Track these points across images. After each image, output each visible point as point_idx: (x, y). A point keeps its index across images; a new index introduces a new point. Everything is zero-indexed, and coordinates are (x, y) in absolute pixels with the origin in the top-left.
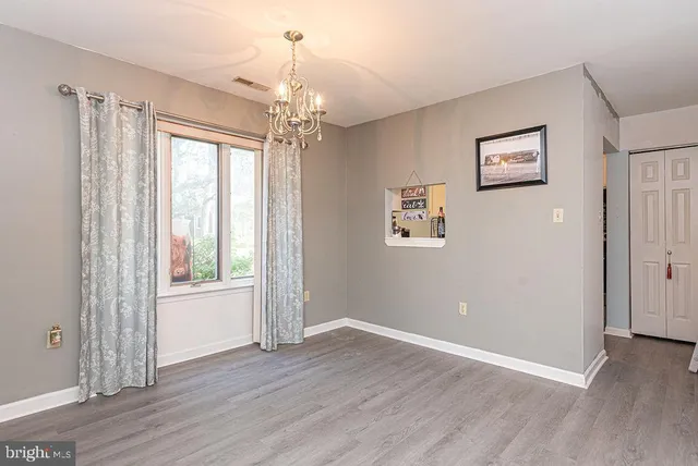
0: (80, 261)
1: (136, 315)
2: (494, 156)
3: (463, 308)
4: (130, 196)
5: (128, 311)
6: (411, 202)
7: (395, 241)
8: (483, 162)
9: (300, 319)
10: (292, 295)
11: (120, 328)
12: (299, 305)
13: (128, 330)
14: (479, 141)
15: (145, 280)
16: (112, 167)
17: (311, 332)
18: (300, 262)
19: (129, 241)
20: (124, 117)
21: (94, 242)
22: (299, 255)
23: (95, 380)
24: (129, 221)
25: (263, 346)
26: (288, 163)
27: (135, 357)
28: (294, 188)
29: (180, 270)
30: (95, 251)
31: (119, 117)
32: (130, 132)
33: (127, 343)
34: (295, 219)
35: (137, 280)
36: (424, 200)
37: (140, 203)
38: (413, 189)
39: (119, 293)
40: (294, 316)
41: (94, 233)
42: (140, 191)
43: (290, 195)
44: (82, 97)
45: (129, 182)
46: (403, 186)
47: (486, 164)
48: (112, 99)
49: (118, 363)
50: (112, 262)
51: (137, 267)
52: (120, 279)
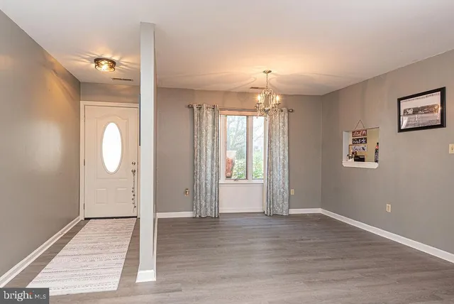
0: (194, 166)
1: (212, 189)
2: (409, 109)
3: (389, 208)
4: (210, 143)
5: (209, 187)
6: (358, 139)
7: (349, 163)
8: (402, 113)
9: (286, 202)
10: (282, 190)
11: (206, 193)
12: (286, 195)
13: (209, 194)
14: (399, 100)
15: (214, 175)
16: (204, 133)
17: (293, 211)
18: (286, 173)
19: (210, 160)
20: (208, 112)
21: (198, 160)
22: (286, 169)
23: (198, 211)
24: (209, 152)
25: (266, 213)
26: (281, 121)
27: (211, 205)
28: (284, 133)
29: (229, 174)
30: (198, 163)
31: (206, 113)
32: (210, 117)
33: (209, 200)
34: (284, 150)
35: (212, 175)
36: (366, 139)
37: (213, 145)
38: (359, 131)
39: (206, 180)
40: (283, 201)
41: (198, 157)
42: (213, 140)
43: (282, 138)
44: (195, 108)
45: (209, 137)
46: (353, 130)
47: (404, 115)
48: (205, 106)
49: (205, 206)
50: (203, 168)
51: (212, 170)
52: (206, 175)
